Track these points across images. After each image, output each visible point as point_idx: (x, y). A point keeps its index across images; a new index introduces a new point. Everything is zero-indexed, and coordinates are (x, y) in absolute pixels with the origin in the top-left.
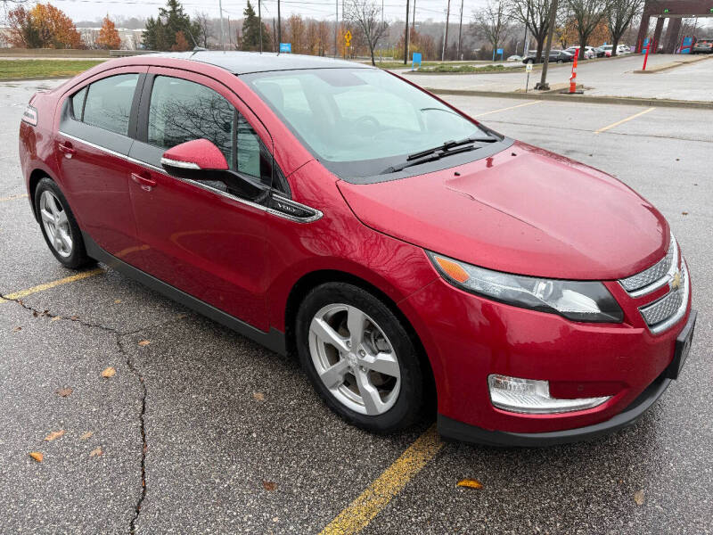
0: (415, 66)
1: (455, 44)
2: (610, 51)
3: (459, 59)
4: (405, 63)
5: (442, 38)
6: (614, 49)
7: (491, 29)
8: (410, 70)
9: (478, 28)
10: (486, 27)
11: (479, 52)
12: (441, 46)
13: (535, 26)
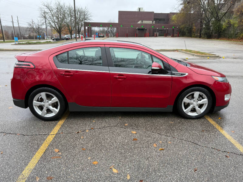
0: (16, 42)
1: (18, 34)
2: (70, 37)
3: (21, 39)
4: (4, 41)
5: (12, 31)
6: (71, 36)
7: (35, 29)
8: (14, 43)
9: (31, 28)
10: (34, 28)
11: (28, 36)
12: (13, 34)
13: (57, 29)
